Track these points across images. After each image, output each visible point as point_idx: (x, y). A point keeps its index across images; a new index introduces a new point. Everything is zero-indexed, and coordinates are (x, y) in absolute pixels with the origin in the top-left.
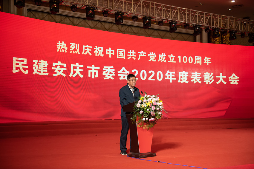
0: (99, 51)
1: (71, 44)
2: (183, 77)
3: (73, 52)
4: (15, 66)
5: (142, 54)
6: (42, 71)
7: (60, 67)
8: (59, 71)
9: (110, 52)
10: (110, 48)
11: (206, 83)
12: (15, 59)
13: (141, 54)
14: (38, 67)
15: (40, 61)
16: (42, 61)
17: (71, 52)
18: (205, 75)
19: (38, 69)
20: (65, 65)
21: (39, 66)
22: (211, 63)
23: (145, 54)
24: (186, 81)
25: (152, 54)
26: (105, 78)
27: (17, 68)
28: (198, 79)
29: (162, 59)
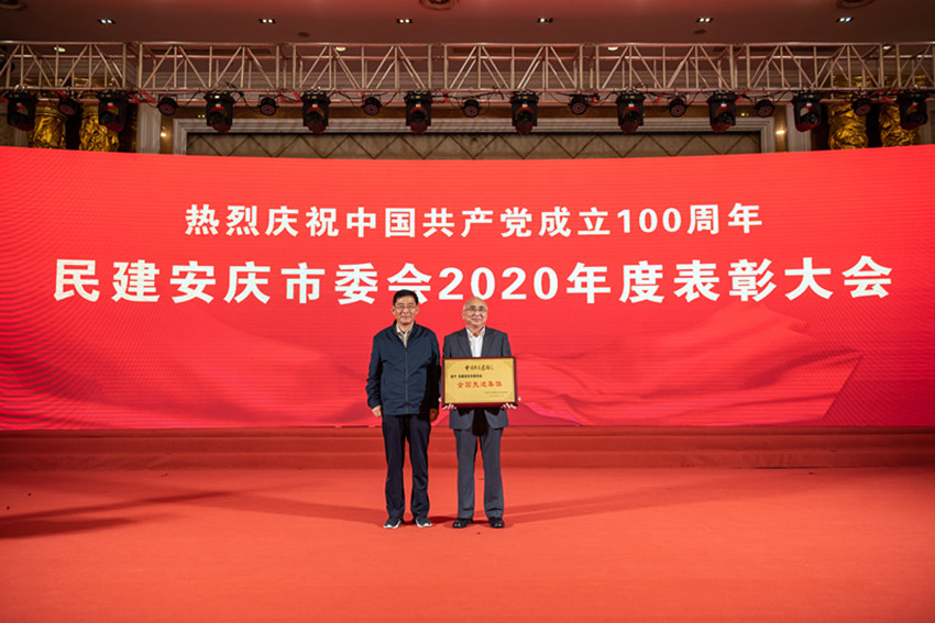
0: (322, 221)
1: (230, 208)
2: (642, 281)
3: (235, 231)
4: (60, 282)
5: (478, 216)
6: (140, 291)
7: (195, 278)
8: (193, 287)
9: (361, 220)
10: (361, 209)
11: (740, 297)
12: (61, 263)
13: (473, 217)
14: (129, 280)
15: (133, 265)
16: (141, 263)
17: (230, 233)
18: (733, 269)
19: (128, 286)
20: (210, 270)
21: (132, 277)
22: (759, 223)
23: (487, 217)
24: (655, 294)
25: (516, 214)
26: (342, 302)
27: (67, 288)
28: (704, 284)
29: (556, 228)
